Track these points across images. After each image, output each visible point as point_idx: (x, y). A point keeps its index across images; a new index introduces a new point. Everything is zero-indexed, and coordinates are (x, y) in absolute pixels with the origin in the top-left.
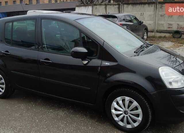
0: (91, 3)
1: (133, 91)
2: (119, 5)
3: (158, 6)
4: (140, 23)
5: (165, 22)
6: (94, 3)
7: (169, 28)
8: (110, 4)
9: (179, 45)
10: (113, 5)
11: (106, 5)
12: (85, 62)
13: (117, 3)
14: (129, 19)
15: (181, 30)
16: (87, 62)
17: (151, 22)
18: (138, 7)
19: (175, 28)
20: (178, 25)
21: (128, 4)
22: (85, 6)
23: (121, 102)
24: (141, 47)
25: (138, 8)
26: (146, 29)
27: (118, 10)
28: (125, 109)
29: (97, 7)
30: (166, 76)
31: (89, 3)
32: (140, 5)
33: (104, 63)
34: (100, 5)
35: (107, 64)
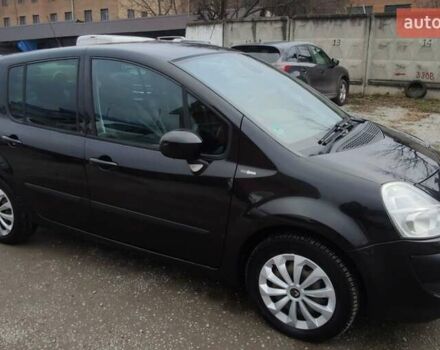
0: (221, 17)
1: (312, 243)
2: (284, 21)
3: (373, 23)
4: (332, 64)
5: (390, 61)
6: (229, 17)
7: (398, 74)
8: (263, 19)
9: (420, 114)
10: (271, 21)
11: (254, 22)
12: (197, 168)
13: (278, 18)
14: (306, 53)
15: (425, 80)
16: (201, 166)
17: (357, 62)
18: (329, 26)
19: (411, 75)
20: (419, 67)
21: (305, 19)
22: (207, 24)
23: (282, 268)
24: (337, 129)
25: (328, 28)
26: (346, 78)
27: (281, 33)
28: (292, 284)
29: (235, 26)
30: (399, 208)
31: (216, 16)
32: (333, 23)
33: (242, 171)
34: (242, 21)
35: (251, 172)
